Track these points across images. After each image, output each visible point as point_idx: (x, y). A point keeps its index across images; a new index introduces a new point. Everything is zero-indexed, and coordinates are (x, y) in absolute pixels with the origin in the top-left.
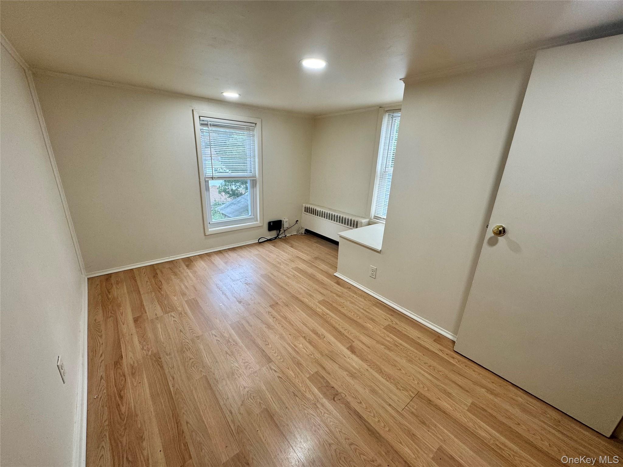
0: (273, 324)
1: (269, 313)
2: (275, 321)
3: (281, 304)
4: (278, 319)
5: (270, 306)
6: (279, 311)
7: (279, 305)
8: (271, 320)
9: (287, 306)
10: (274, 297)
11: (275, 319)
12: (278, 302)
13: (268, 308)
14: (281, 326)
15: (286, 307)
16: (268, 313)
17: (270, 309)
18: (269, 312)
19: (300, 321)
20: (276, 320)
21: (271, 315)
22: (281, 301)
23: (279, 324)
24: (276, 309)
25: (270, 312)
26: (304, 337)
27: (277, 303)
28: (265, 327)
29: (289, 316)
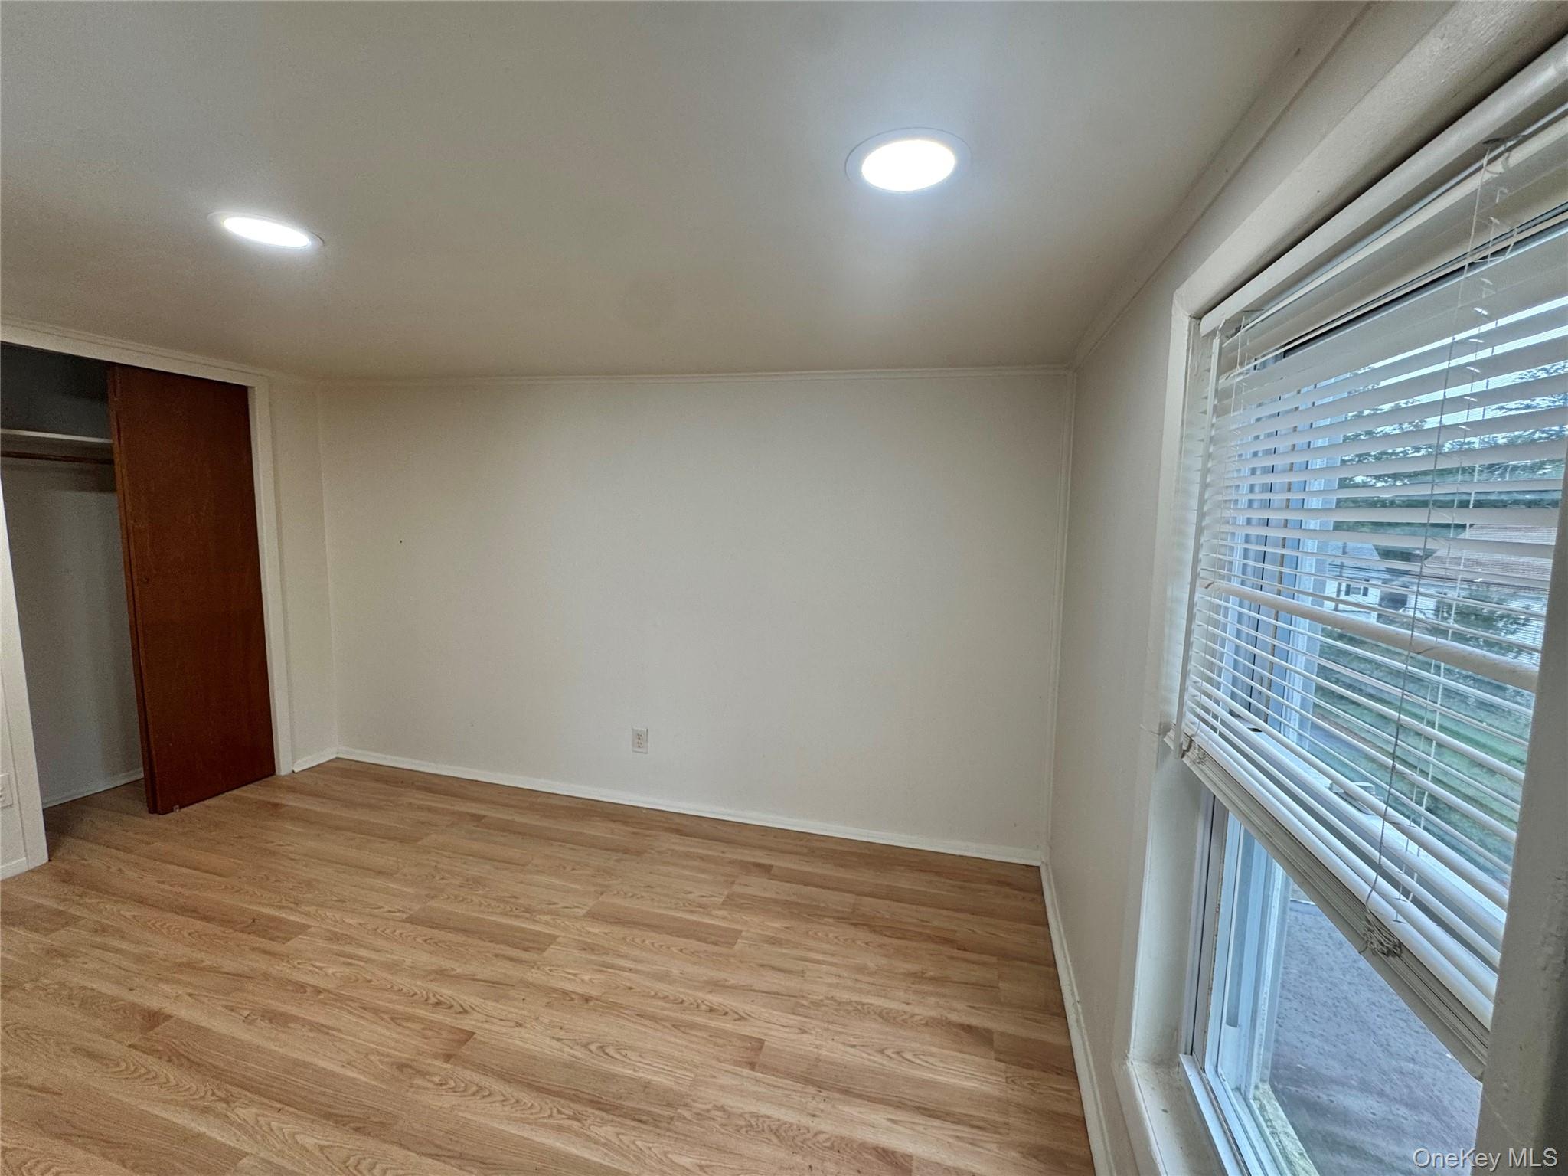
0: (434, 987)
1: (461, 1010)
2: (431, 995)
3: (430, 1061)
4: (423, 1006)
5: (474, 1033)
6: (430, 1033)
7: (435, 1056)
8: (446, 992)
9: (401, 1067)
10: (476, 1078)
11: (433, 1000)
12: (449, 1066)
13: (473, 1023)
14: (405, 990)
15: (404, 1056)
16: (469, 1009)
17: (466, 1023)
18: (466, 1012)
19: (340, 1031)
20: (426, 1000)
21: (451, 1007)
22: (434, 1074)
23: (412, 993)
24: (444, 1034)
25: (460, 1013)
26: (318, 991)
27: (448, 1058)
28: (453, 969)
29: (384, 1031)
